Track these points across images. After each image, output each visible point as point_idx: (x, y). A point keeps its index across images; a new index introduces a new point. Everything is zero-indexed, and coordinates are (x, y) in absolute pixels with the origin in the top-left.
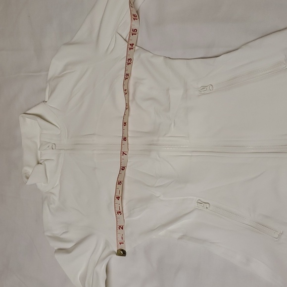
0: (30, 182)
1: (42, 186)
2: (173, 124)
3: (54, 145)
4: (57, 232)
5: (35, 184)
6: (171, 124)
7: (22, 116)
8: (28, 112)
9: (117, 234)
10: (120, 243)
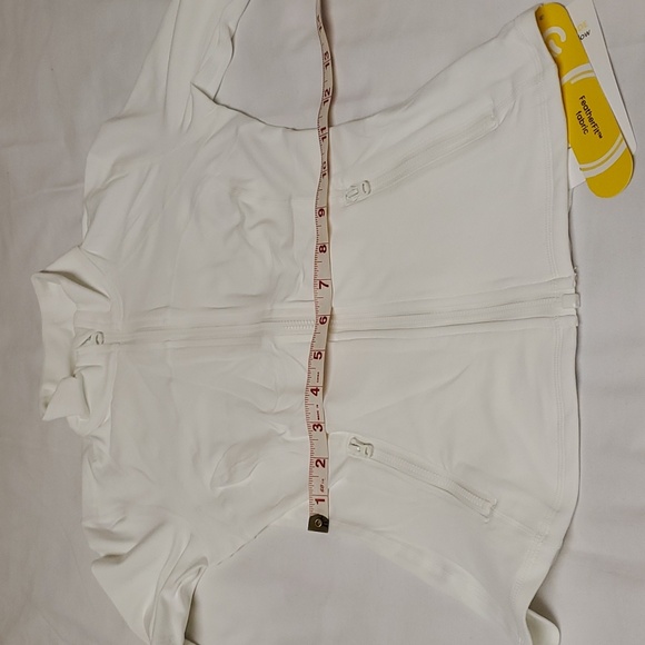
0: (49, 415)
1: (77, 422)
2: (301, 276)
3: (100, 336)
4: (108, 519)
5: (65, 419)
6: (298, 275)
7: (39, 278)
8: (49, 269)
9: (311, 476)
10: (317, 501)
